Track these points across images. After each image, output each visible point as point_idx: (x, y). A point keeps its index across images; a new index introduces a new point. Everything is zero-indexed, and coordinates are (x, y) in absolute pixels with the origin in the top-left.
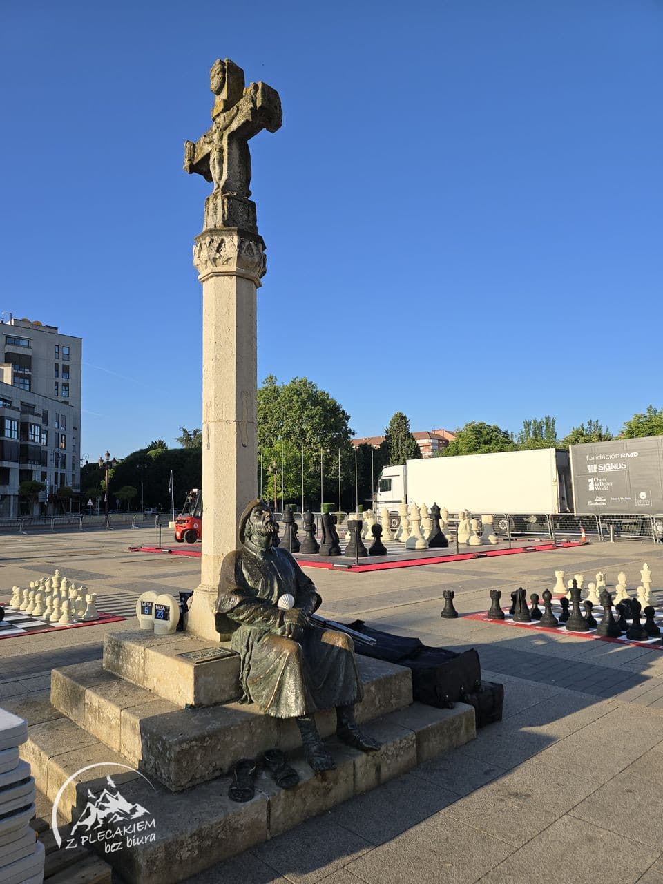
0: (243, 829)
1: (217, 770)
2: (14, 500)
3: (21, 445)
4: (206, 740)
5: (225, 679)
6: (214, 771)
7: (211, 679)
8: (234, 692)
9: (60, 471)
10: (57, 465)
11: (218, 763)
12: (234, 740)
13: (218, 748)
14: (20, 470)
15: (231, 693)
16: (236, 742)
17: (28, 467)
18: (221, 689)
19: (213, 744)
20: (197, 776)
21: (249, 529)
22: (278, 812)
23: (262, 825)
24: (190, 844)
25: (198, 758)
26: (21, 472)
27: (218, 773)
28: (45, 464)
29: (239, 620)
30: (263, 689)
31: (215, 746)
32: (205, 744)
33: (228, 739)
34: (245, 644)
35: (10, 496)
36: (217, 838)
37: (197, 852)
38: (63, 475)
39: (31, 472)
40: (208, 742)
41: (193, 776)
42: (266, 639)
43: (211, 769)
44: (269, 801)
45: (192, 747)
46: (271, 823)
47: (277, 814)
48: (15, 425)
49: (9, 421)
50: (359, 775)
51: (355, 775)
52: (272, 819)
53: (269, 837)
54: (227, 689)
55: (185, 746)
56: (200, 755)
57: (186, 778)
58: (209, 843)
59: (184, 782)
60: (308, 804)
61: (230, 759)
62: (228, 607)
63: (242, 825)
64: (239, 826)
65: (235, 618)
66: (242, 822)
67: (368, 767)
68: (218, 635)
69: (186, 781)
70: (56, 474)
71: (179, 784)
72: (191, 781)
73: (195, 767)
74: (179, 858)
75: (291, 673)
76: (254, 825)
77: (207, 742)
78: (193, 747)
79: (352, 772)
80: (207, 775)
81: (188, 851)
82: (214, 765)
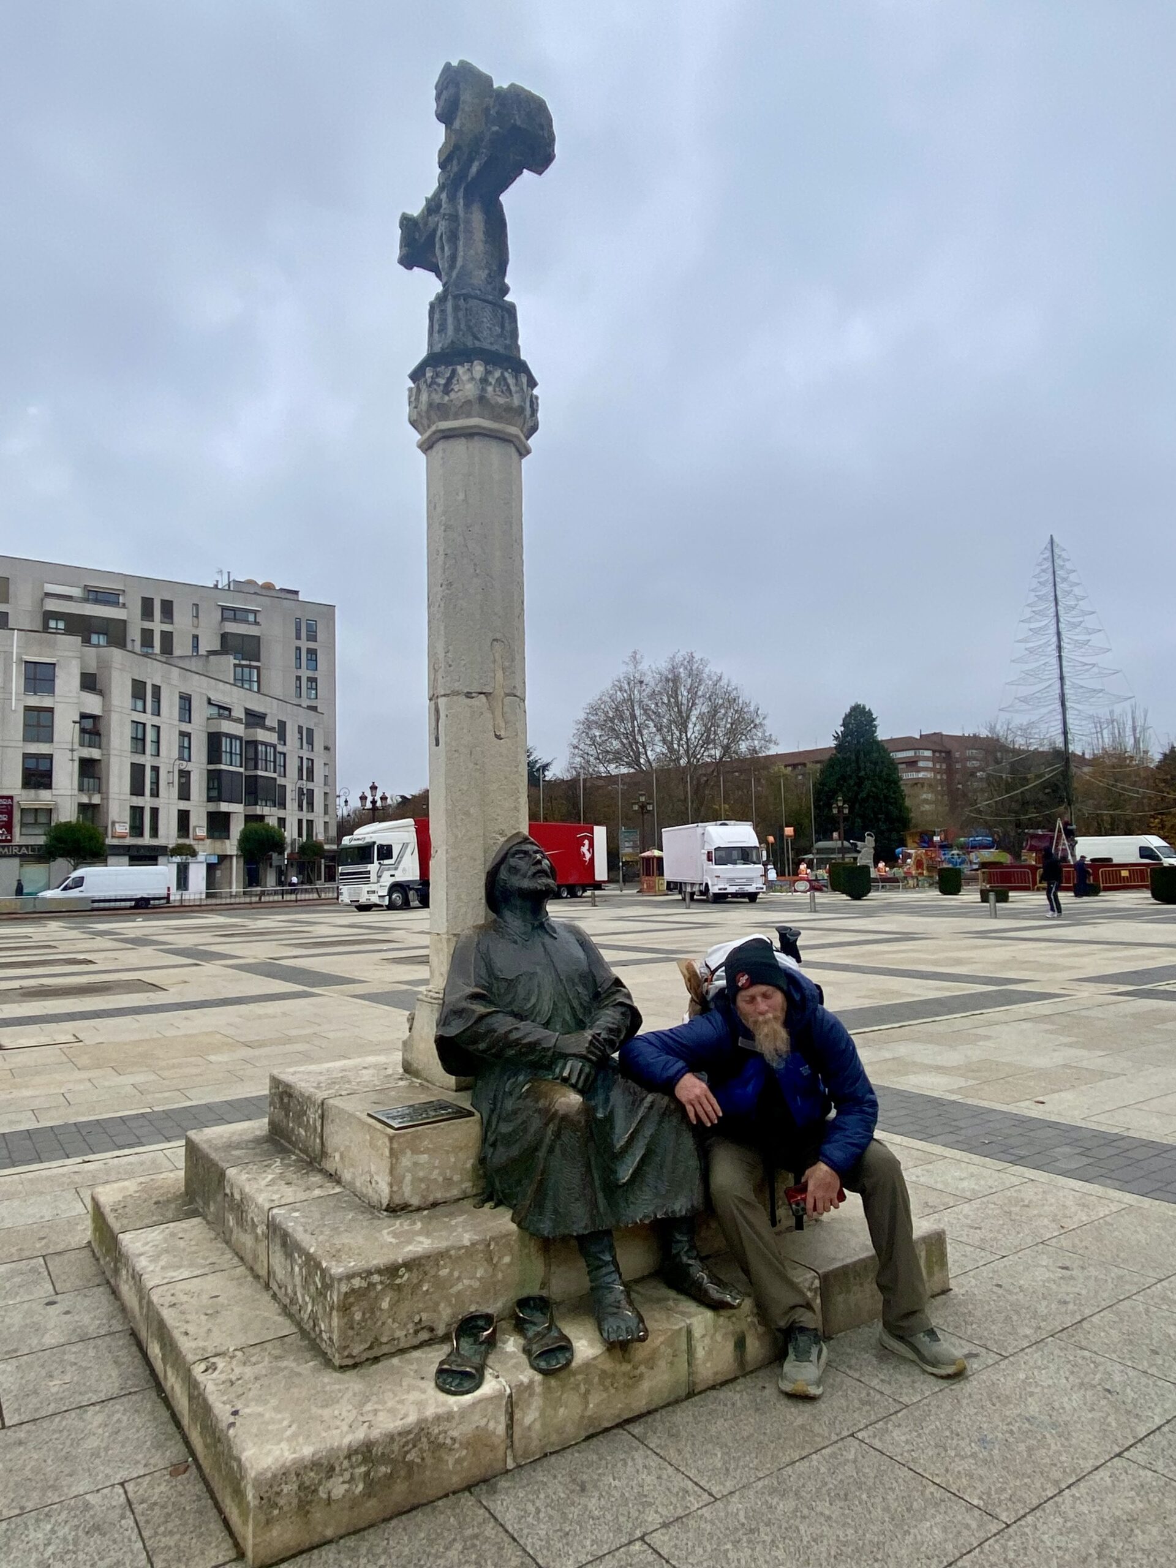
0: (457, 1446)
1: (423, 1328)
2: (237, 862)
3: (246, 776)
5: (453, 1159)
6: (416, 1332)
7: (424, 1158)
9: (305, 816)
10: (300, 808)
11: (424, 1316)
12: (456, 1274)
13: (425, 1288)
14: (246, 816)
15: (464, 1186)
16: (459, 1279)
17: (258, 810)
18: (445, 1179)
19: (415, 1281)
20: (384, 1339)
22: (530, 1416)
23: (497, 1441)
24: (346, 1470)
25: (385, 1305)
26: (248, 818)
27: (424, 1336)
28: (283, 805)
29: (478, 1050)
31: (419, 1285)
32: (398, 1281)
34: (491, 1096)
35: (231, 856)
36: (404, 1461)
37: (361, 1487)
38: (310, 823)
39: (262, 818)
42: (526, 1087)
43: (411, 1328)
44: (510, 1396)
45: (372, 1285)
46: (516, 1437)
47: (528, 1421)
48: (237, 744)
49: (228, 740)
50: (700, 1353)
51: (690, 1351)
52: (516, 1428)
53: (510, 1465)
55: (357, 1283)
56: (388, 1299)
57: (361, 1342)
58: (384, 1470)
59: (357, 1349)
60: (591, 1406)
61: (449, 1311)
62: (456, 1027)
63: (454, 1439)
64: (448, 1441)
65: (471, 1048)
66: (455, 1434)
67: (719, 1338)
69: (363, 1347)
70: (300, 821)
71: (346, 1354)
72: (370, 1348)
74: (325, 1496)
75: (564, 1153)
76: (478, 1441)
78: (374, 1285)
79: (684, 1347)
80: (403, 1339)
81: (344, 1482)
82: (417, 1319)
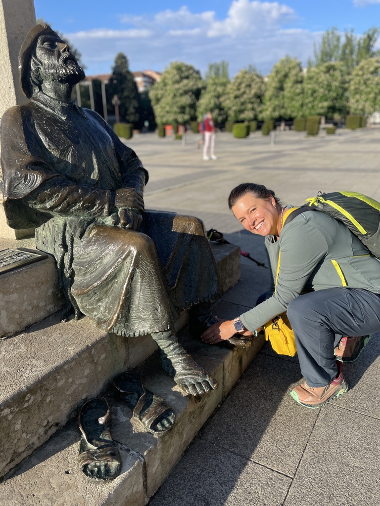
1: (51, 427)
4: (27, 399)
5: (37, 292)
6: (46, 432)
7: (14, 297)
8: (53, 306)
11: (50, 419)
12: (70, 380)
13: (48, 400)
15: (48, 308)
20: (21, 450)
21: (38, 70)
22: (155, 466)
23: (138, 495)
25: (18, 427)
27: (54, 430)
29: (45, 208)
30: (99, 300)
31: (43, 400)
32: (26, 405)
33: (61, 383)
34: (59, 242)
40: (31, 399)
41: (15, 452)
42: (93, 233)
43: (41, 431)
44: (144, 463)
46: (149, 484)
47: (154, 470)
50: (227, 375)
51: (224, 377)
52: (149, 479)
54: (42, 304)
56: (20, 421)
61: (68, 406)
62: (23, 190)
65: (38, 207)
67: (234, 363)
68: (12, 232)
73: (16, 441)
75: (143, 277)
77: (28, 401)
80: (36, 442)
82: (45, 423)
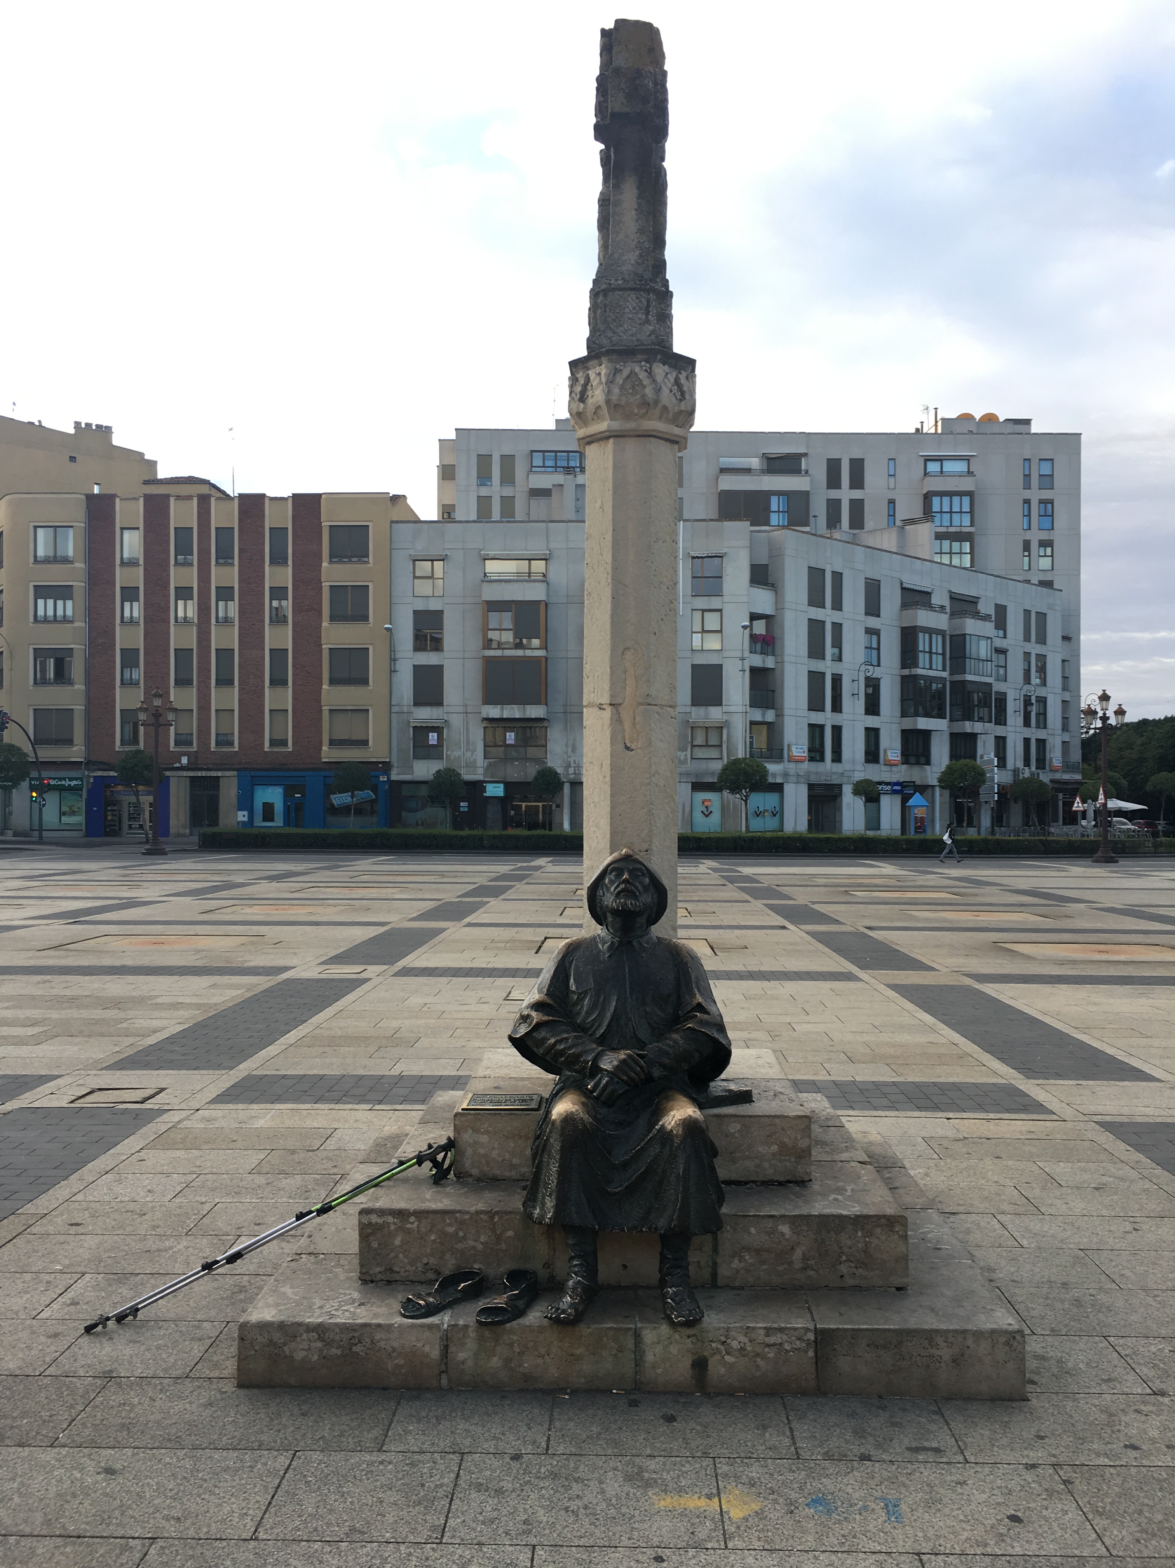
0: (395, 1354)
1: (430, 1270)
2: (941, 795)
3: (951, 682)
4: (411, 1220)
9: (1034, 734)
10: (1027, 723)
14: (952, 734)
16: (465, 1239)
17: (968, 727)
18: (504, 1160)
19: (423, 1230)
20: (396, 1269)
22: (464, 1353)
23: (432, 1363)
24: (305, 1340)
25: (397, 1243)
26: (954, 737)
28: (1001, 720)
33: (449, 1230)
35: (933, 786)
36: (350, 1350)
37: (317, 1356)
38: (1041, 743)
39: (972, 737)
40: (415, 1225)
41: (390, 1266)
43: (419, 1265)
44: (446, 1331)
45: (387, 1223)
46: (450, 1365)
47: (462, 1356)
48: (938, 641)
49: (927, 636)
50: (649, 1358)
51: (638, 1353)
52: (451, 1358)
53: (444, 1385)
54: (516, 1161)
56: (399, 1239)
57: (377, 1265)
58: (334, 1351)
60: (527, 1365)
62: (521, 1029)
63: (393, 1348)
64: (388, 1348)
66: (394, 1344)
67: (674, 1351)
69: (378, 1269)
70: (1027, 741)
72: (385, 1272)
73: (393, 1255)
74: (288, 1354)
76: (415, 1357)
77: (411, 1224)
78: (389, 1223)
79: (631, 1348)
81: (303, 1350)
82: (425, 1261)
